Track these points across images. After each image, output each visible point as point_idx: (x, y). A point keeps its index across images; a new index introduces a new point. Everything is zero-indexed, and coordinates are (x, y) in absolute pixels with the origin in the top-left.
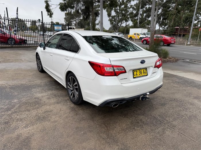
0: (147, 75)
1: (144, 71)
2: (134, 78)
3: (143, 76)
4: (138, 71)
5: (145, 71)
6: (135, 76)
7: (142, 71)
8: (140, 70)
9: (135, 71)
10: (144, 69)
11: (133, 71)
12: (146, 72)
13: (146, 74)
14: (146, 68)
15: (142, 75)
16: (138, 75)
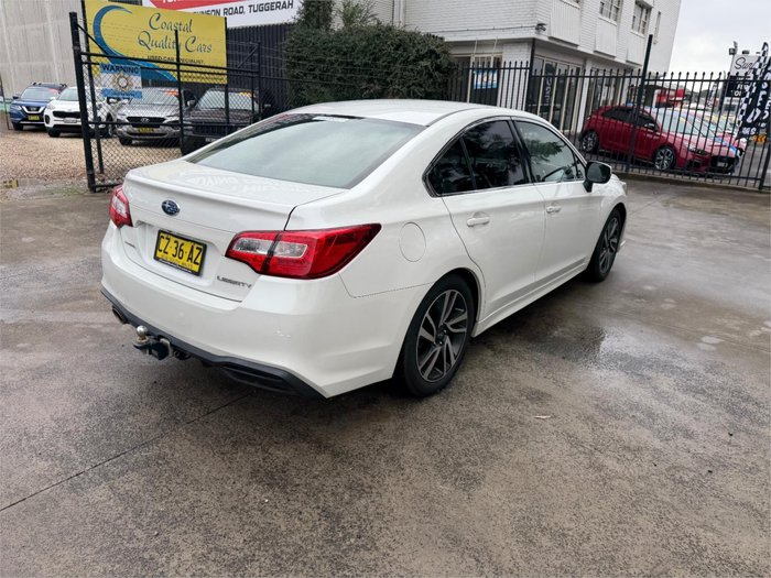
0: (198, 274)
1: (192, 251)
2: (156, 258)
3: (181, 268)
4: (173, 239)
5: (196, 252)
6: (159, 254)
7: (187, 247)
8: (180, 242)
9: (165, 236)
10: (196, 246)
11: (160, 232)
12: (199, 261)
13: (196, 268)
14: (205, 247)
15: (180, 262)
16: (169, 257)
